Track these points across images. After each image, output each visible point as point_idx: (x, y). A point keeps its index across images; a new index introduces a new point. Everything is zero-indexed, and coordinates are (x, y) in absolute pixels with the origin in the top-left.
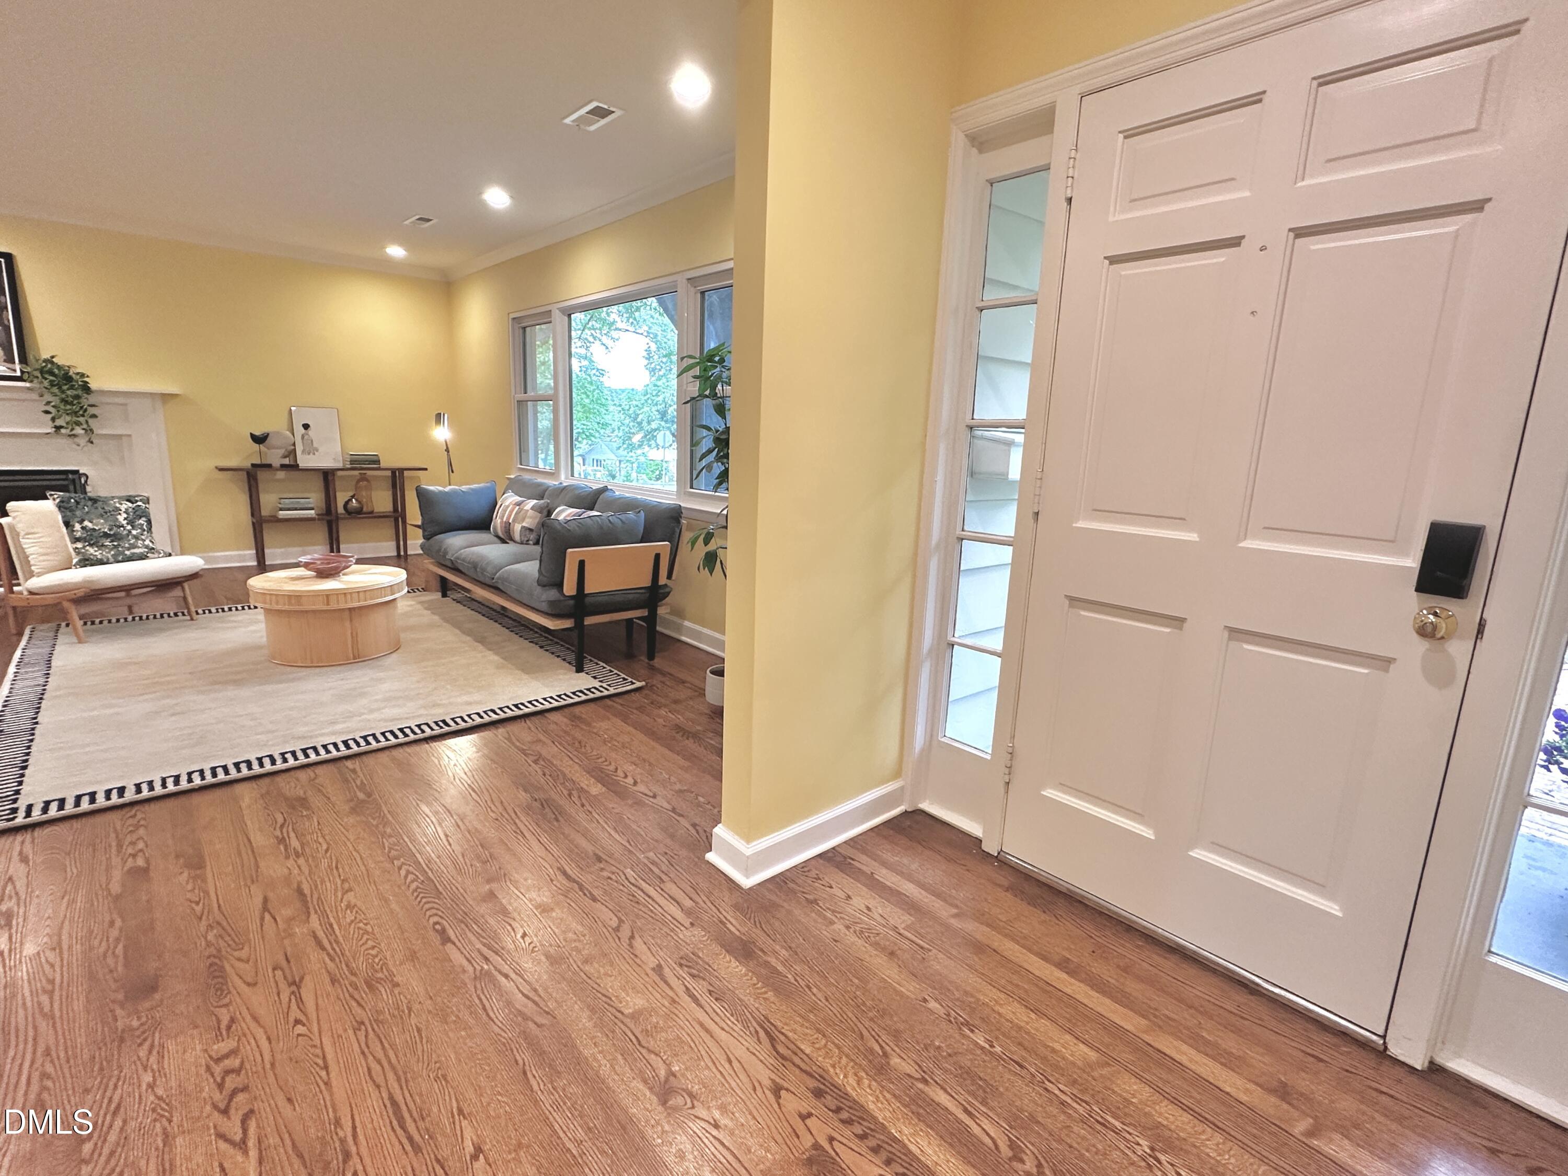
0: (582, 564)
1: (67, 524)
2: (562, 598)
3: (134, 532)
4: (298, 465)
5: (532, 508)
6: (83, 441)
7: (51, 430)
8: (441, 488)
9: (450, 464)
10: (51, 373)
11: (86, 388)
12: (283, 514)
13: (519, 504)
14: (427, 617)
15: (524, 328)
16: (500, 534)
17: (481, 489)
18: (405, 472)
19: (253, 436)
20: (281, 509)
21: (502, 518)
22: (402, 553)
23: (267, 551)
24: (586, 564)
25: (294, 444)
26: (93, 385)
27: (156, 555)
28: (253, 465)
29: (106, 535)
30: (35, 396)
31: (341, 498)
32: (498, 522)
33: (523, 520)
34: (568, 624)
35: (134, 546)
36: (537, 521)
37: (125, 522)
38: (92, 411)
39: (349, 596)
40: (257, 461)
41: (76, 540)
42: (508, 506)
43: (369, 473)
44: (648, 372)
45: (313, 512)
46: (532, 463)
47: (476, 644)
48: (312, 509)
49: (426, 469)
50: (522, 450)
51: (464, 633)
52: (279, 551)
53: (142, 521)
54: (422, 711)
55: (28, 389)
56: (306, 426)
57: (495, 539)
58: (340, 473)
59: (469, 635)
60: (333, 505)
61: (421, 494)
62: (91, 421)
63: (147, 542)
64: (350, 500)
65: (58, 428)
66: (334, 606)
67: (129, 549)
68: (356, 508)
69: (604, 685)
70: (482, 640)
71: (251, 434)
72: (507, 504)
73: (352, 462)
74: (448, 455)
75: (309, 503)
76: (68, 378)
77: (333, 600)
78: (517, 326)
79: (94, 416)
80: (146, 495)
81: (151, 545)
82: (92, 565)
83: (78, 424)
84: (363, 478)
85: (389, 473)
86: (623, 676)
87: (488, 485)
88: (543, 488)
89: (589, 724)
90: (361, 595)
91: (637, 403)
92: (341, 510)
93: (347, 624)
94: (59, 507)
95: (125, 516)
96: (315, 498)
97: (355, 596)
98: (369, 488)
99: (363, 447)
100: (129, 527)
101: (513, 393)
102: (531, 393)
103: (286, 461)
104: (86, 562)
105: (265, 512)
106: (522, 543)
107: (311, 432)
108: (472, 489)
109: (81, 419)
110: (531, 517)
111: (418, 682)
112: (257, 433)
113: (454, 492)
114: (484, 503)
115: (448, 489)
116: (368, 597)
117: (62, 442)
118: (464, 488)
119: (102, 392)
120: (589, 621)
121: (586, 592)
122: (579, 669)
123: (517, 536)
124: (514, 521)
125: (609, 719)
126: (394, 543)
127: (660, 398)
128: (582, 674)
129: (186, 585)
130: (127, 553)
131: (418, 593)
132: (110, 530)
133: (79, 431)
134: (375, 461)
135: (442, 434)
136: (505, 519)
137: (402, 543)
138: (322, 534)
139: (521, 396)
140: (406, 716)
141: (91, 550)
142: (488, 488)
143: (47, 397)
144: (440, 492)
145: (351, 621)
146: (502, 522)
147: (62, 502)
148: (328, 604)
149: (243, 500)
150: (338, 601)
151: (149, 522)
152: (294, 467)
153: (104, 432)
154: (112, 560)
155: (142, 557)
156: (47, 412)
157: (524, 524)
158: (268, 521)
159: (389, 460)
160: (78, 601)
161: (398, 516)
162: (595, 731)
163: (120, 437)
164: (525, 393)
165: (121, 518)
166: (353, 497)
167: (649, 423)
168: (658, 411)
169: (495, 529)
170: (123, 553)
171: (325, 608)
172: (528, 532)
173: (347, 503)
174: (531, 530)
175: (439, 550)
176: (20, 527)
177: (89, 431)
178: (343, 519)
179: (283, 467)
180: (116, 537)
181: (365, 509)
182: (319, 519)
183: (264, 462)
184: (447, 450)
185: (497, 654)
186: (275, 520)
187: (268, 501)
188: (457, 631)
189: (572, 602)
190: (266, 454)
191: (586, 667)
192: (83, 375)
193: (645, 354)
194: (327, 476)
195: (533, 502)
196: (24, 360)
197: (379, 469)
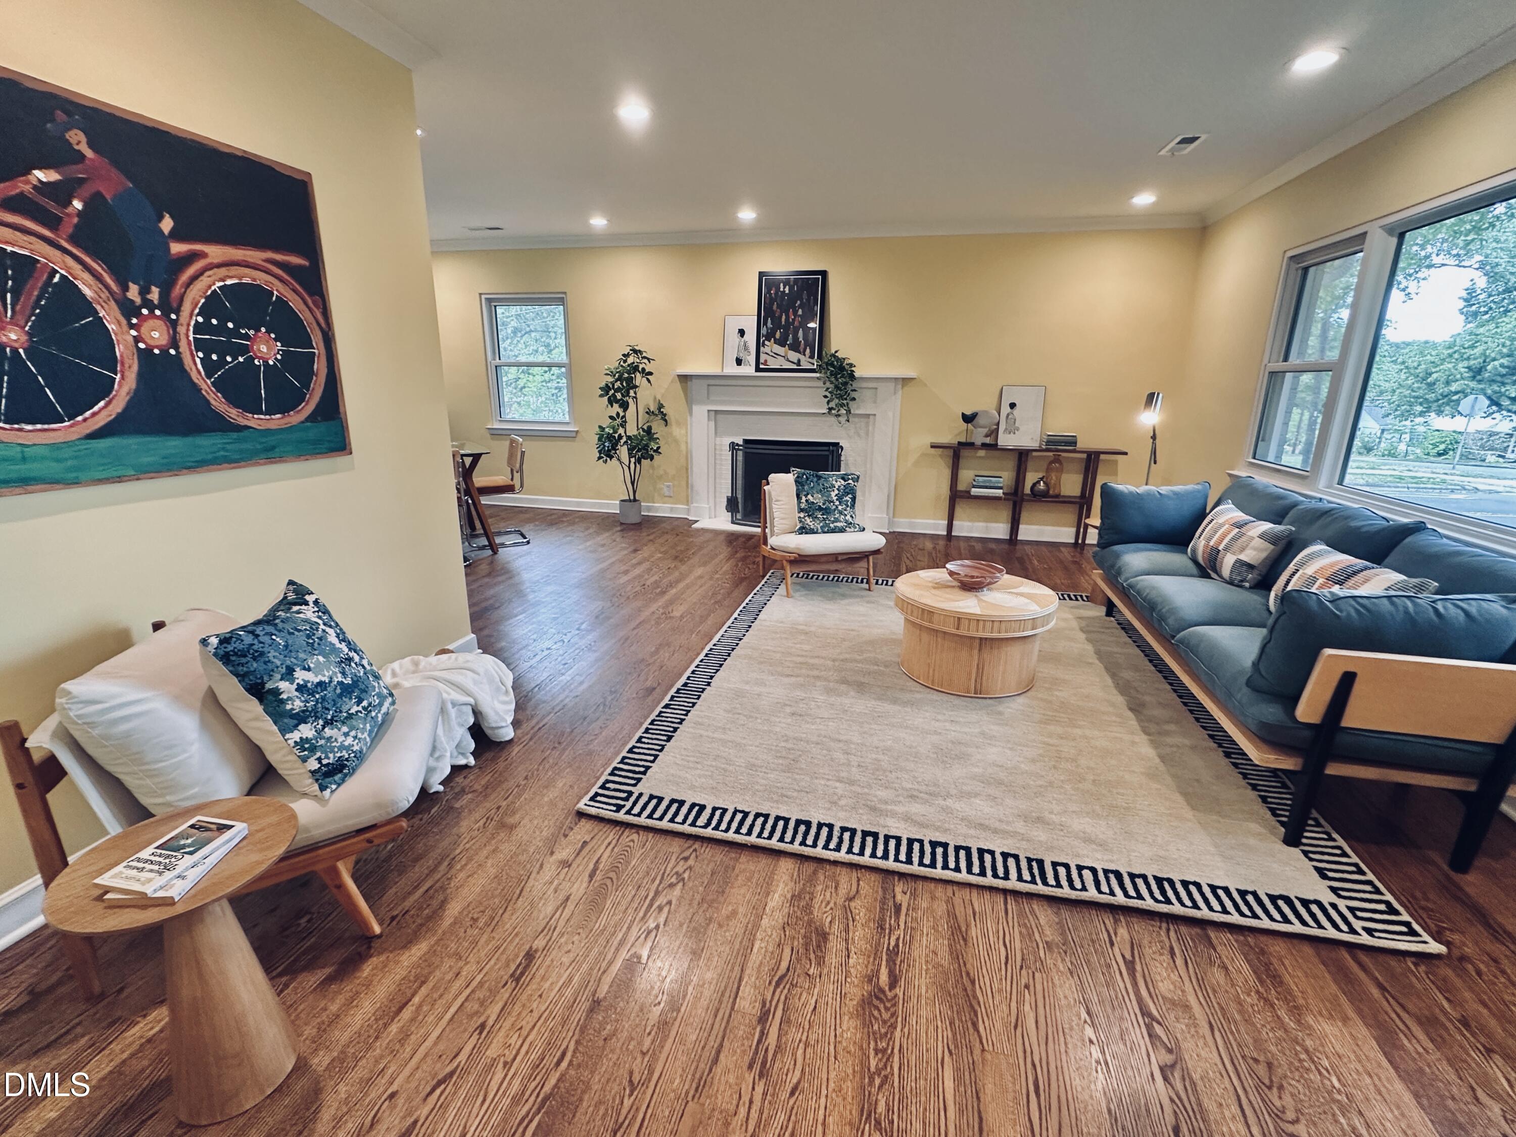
0: (1348, 680)
1: (798, 497)
2: (1290, 724)
3: (840, 508)
4: (997, 445)
5: (1262, 536)
6: (843, 419)
7: (826, 411)
8: (1132, 488)
9: (1154, 452)
10: (832, 365)
11: (852, 376)
12: (975, 491)
13: (1239, 525)
14: (1081, 645)
15: (1306, 270)
16: (1200, 559)
17: (1188, 494)
18: (1102, 457)
19: (963, 415)
20: (974, 487)
21: (1209, 539)
22: (1080, 541)
23: (954, 522)
24: (1358, 680)
25: (998, 424)
26: (857, 374)
27: (852, 529)
28: (960, 443)
29: (820, 509)
30: (820, 384)
31: (1031, 478)
32: (1200, 544)
33: (1242, 550)
34: (1288, 763)
35: (837, 520)
36: (1264, 555)
37: (835, 498)
38: (853, 394)
39: (981, 623)
40: (963, 440)
41: (801, 510)
42: (1221, 526)
43: (1064, 454)
44: (1463, 317)
45: (1001, 491)
46: (1271, 458)
47: (1130, 714)
48: (1001, 488)
49: (1126, 454)
50: (1261, 435)
51: (1117, 686)
52: (967, 524)
53: (848, 498)
54: (1020, 826)
55: (818, 378)
56: (1012, 406)
57: (1190, 564)
58: (1034, 454)
59: (1122, 693)
60: (1020, 485)
61: (1107, 492)
62: (851, 403)
63: (848, 517)
64: (1038, 482)
65: (830, 409)
66: (963, 632)
67: (833, 522)
68: (1043, 491)
69: (1342, 904)
70: (1136, 708)
71: (963, 414)
72: (1221, 520)
73: (1048, 442)
74: (1154, 443)
75: (999, 482)
76: (842, 368)
77: (965, 623)
78: (1294, 266)
79: (854, 399)
80: (857, 473)
81: (850, 520)
82: (806, 533)
83: (842, 405)
84: (1057, 460)
85: (1085, 456)
86: (1389, 897)
87: (1199, 487)
88: (1287, 502)
89: (1296, 1011)
90: (996, 625)
91: (1432, 359)
92: (1027, 490)
93: (976, 652)
94: (796, 481)
95: (836, 492)
96: (1006, 477)
97: (989, 625)
98: (1061, 470)
99: (1061, 427)
100: (837, 503)
101: (1266, 360)
102: (1294, 360)
103: (988, 440)
104: (804, 530)
105: (961, 487)
106: (1231, 582)
107: (1016, 411)
108: (1176, 494)
109: (845, 402)
110: (1255, 549)
111: (1033, 761)
112: (968, 413)
113: (1149, 494)
114: (1188, 509)
115: (1142, 489)
116: (1003, 628)
117: (833, 419)
118: (1164, 490)
119: (863, 379)
120: (1334, 769)
121: (1344, 724)
122: (1292, 839)
123: (1226, 572)
124: (1226, 549)
125: (1345, 1019)
126: (1074, 530)
127: (1478, 351)
128: (1296, 852)
129: (871, 558)
130: (832, 525)
131: (1081, 602)
132: (824, 504)
133: (843, 411)
134: (1071, 442)
135: (1150, 418)
136: (1212, 543)
137: (1082, 530)
138: (1005, 514)
139: (1280, 366)
140: (997, 825)
141: (808, 520)
142: (1199, 491)
143: (828, 384)
144: (1131, 493)
145: (980, 650)
146: (1206, 546)
147: (798, 477)
148: (958, 629)
149: (946, 473)
150: (969, 628)
151: (854, 499)
152: (992, 447)
153: (857, 412)
154: (820, 530)
155: (842, 530)
156: (826, 397)
157: (1243, 557)
158: (962, 497)
159: (1086, 442)
160: (793, 562)
161: (1083, 503)
162: (1309, 1043)
163: (868, 416)
164: (1286, 359)
165: (833, 494)
166: (1042, 479)
167: (1448, 383)
168: (1469, 368)
169: (1194, 551)
170: (828, 525)
171: (954, 631)
172: (1245, 568)
173: (1034, 485)
174: (1250, 567)
175: (1113, 566)
176: (773, 494)
177: (849, 412)
178: (1028, 501)
179: (984, 446)
180: (826, 511)
181: (1051, 492)
182: (1005, 499)
183: (969, 441)
184: (1154, 437)
185: (1155, 744)
186: (967, 496)
187: (966, 475)
188: (1109, 681)
189: (1307, 733)
190: (972, 432)
191: (1310, 835)
192: (851, 365)
193: (1464, 294)
194: (1022, 456)
195: (1266, 526)
196: (820, 357)
197: (1074, 451)
